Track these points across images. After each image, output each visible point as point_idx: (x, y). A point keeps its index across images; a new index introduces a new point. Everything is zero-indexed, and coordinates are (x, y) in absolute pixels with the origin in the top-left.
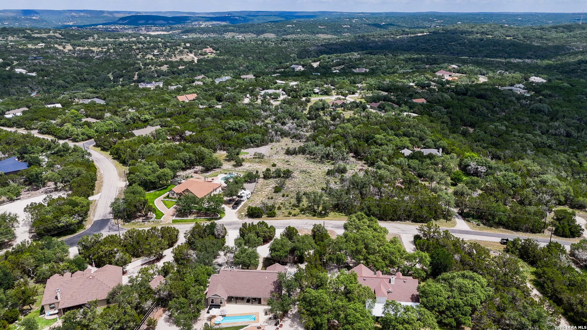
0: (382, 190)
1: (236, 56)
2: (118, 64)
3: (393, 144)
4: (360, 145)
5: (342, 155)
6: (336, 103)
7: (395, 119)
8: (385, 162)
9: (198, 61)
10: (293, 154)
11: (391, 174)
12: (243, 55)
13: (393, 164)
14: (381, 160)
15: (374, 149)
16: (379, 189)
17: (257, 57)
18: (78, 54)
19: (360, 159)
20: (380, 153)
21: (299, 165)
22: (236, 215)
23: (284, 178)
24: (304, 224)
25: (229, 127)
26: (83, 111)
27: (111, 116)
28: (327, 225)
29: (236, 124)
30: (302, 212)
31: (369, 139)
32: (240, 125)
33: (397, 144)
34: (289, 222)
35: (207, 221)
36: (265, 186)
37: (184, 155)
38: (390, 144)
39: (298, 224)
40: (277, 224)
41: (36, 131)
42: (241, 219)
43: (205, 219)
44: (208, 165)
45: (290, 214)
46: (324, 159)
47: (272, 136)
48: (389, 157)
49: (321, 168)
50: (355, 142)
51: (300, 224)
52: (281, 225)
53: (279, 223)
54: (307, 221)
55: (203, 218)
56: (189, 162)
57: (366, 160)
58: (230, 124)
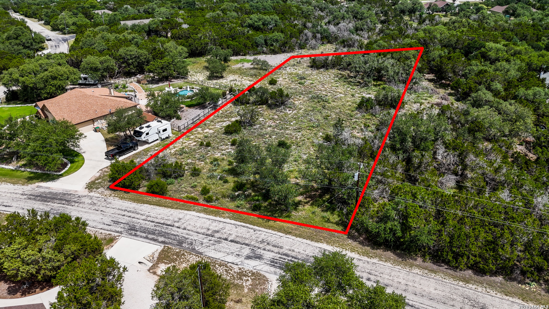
0: (468, 161)
3: (522, 60)
4: (449, 59)
5: (407, 74)
6: (435, 5)
7: (533, 26)
8: (496, 94)
10: (321, 68)
11: (504, 120)
13: (515, 97)
14: (489, 88)
15: (477, 66)
16: (462, 156)
19: (444, 86)
20: (487, 75)
21: (317, 87)
22: (94, 176)
23: (270, 107)
24: (207, 235)
25: (249, 23)
26: (110, 4)
27: (127, 8)
28: (264, 249)
29: (260, 20)
30: (236, 191)
31: (472, 49)
32: (265, 21)
33: (530, 61)
34: (176, 219)
35: (26, 179)
36: (222, 117)
37: (127, 51)
38: (514, 60)
39: (194, 229)
40: (144, 220)
41: (43, 22)
42: (91, 187)
43: (32, 173)
44: (156, 70)
45: (202, 194)
46: (368, 79)
47: (306, 40)
48: (507, 84)
49: (357, 95)
50: (443, 53)
51: (199, 230)
52: (148, 225)
53: (149, 219)
54: (221, 225)
55: (30, 172)
56: (136, 64)
57: (456, 87)
58: (251, 19)
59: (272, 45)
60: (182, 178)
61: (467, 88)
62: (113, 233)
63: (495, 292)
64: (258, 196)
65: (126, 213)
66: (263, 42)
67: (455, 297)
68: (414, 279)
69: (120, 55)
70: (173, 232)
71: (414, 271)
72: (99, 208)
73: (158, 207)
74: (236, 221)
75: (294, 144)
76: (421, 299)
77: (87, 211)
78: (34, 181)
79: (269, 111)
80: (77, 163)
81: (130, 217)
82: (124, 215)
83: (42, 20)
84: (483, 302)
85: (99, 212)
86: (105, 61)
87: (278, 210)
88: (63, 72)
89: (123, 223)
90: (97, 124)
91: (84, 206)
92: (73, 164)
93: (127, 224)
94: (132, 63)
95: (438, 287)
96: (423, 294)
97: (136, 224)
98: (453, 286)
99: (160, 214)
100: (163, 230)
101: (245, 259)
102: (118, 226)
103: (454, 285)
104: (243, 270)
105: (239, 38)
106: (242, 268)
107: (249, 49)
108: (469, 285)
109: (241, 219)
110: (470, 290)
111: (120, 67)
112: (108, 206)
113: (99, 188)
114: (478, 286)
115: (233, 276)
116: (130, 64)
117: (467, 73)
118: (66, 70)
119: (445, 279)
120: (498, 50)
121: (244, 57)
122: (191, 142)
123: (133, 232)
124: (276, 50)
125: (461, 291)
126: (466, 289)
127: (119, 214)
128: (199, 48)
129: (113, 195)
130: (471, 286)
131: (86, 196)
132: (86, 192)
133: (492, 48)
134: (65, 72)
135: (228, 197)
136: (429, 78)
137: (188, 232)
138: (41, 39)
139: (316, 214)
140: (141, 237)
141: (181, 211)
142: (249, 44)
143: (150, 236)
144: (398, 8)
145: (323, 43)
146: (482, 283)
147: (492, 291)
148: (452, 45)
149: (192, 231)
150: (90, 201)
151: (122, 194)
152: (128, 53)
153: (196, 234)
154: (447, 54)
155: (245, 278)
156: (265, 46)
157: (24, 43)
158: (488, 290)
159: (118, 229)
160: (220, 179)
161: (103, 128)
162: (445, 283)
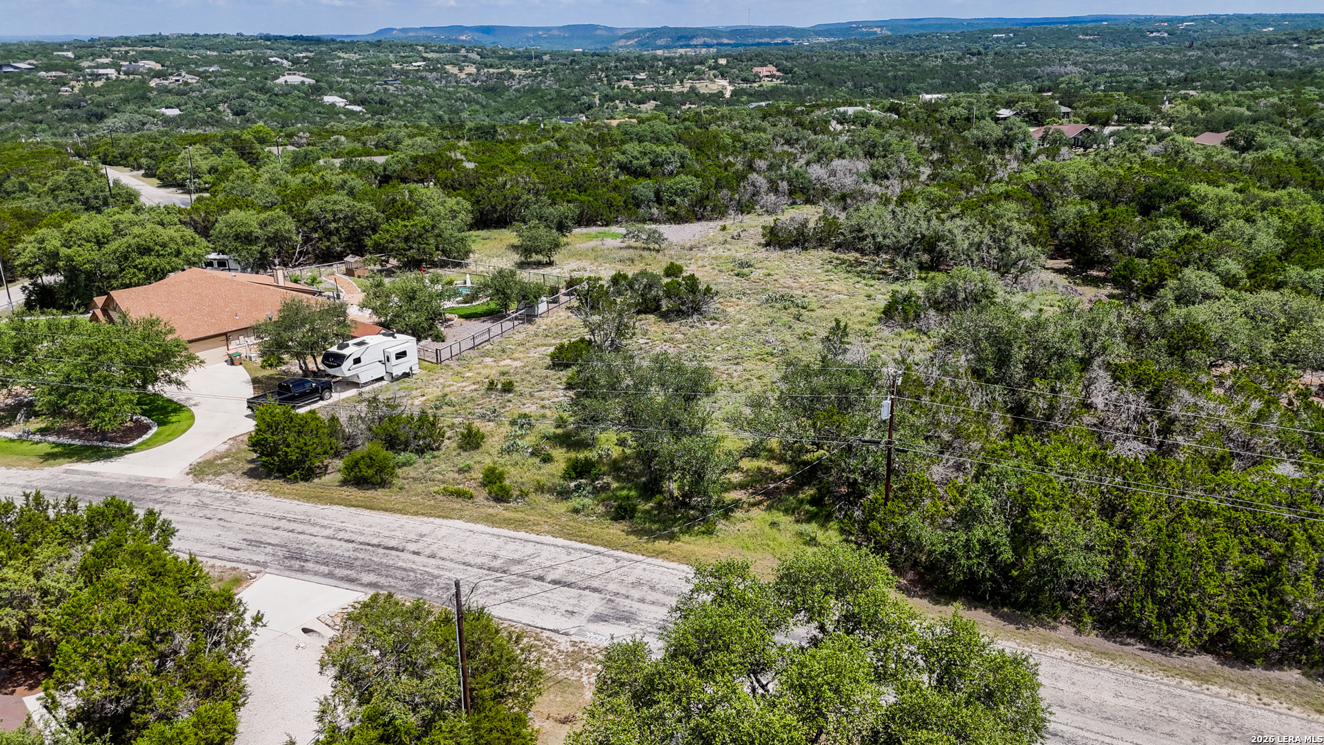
0: (1175, 409)
1: (831, 84)
2: (549, 97)
3: (1285, 218)
6: (1058, 132)
8: (1229, 284)
9: (734, 93)
10: (790, 246)
12: (850, 84)
15: (1172, 229)
17: (887, 87)
18: (482, 81)
19: (1096, 282)
20: (1202, 245)
21: (781, 281)
22: (214, 451)
23: (666, 316)
24: (489, 569)
25: (618, 161)
26: (301, 137)
27: (337, 141)
28: (642, 601)
29: (645, 154)
30: (572, 479)
31: (1157, 199)
32: (657, 157)
33: (1304, 220)
34: (413, 536)
35: (41, 457)
36: (547, 336)
37: (327, 202)
38: (1264, 218)
39: (460, 558)
40: (328, 537)
41: (142, 172)
42: (203, 472)
43: (58, 445)
44: (392, 242)
45: (484, 485)
46: (906, 261)
47: (754, 195)
48: (1252, 265)
49: (880, 296)
50: (1086, 209)
51: (470, 559)
52: (337, 549)
53: (341, 535)
54: (530, 549)
55: (53, 443)
56: (345, 233)
57: (1124, 277)
58: (624, 153)
59: (673, 203)
60: (436, 453)
61: (1152, 276)
62: (242, 567)
63: (1285, 705)
64: (630, 489)
65: (283, 524)
66: (652, 195)
67: (1174, 714)
68: (1053, 670)
69: (310, 212)
70: (400, 564)
71: (1054, 654)
72: (214, 513)
73: (367, 512)
74: (571, 540)
75: (724, 388)
76: (1079, 718)
77: (184, 519)
78: (61, 460)
79: (663, 324)
80: (175, 425)
81: (292, 531)
82: (277, 528)
83: (140, 168)
84: (1256, 727)
85: (215, 522)
86: (272, 221)
87: (680, 518)
88: (167, 239)
89: (273, 545)
90: (236, 346)
91: (177, 510)
92: (162, 428)
93: (282, 546)
94: (337, 230)
95: (1122, 689)
96: (1084, 706)
97: (306, 547)
98: (1167, 688)
99: (370, 526)
100: (374, 559)
101: (589, 621)
102: (258, 550)
103: (1168, 685)
104: (582, 646)
105: (596, 187)
106: (581, 642)
107: (618, 211)
108: (1211, 687)
109: (581, 536)
110: (1214, 700)
111: (307, 240)
112: (238, 509)
113: (223, 474)
114: (1236, 689)
115: (555, 660)
116: (331, 233)
117: (1150, 244)
118: (176, 234)
119: (1141, 671)
120: (1221, 201)
121: (607, 229)
122: (464, 384)
123: (297, 564)
124: (683, 213)
125: (1191, 700)
126: (1203, 697)
127: (264, 526)
128: (499, 208)
129: (256, 487)
130: (1215, 689)
131: (184, 490)
132: (189, 481)
133: (1206, 196)
134: (171, 239)
135: (551, 490)
136: (1056, 267)
137: (441, 562)
138: (131, 195)
139: (782, 527)
140: (316, 573)
141: (426, 519)
142: (619, 199)
143: (340, 572)
144: (970, 136)
145: (794, 203)
146: (1246, 684)
147: (1276, 702)
148: (1106, 195)
149: (452, 560)
150: (194, 500)
151: (278, 484)
152: (329, 207)
153: (462, 567)
154: (1096, 211)
155: (586, 664)
156: (656, 205)
157: (87, 199)
158: (1265, 700)
159: (255, 558)
160: (532, 454)
161: (250, 358)
162: (1141, 682)
